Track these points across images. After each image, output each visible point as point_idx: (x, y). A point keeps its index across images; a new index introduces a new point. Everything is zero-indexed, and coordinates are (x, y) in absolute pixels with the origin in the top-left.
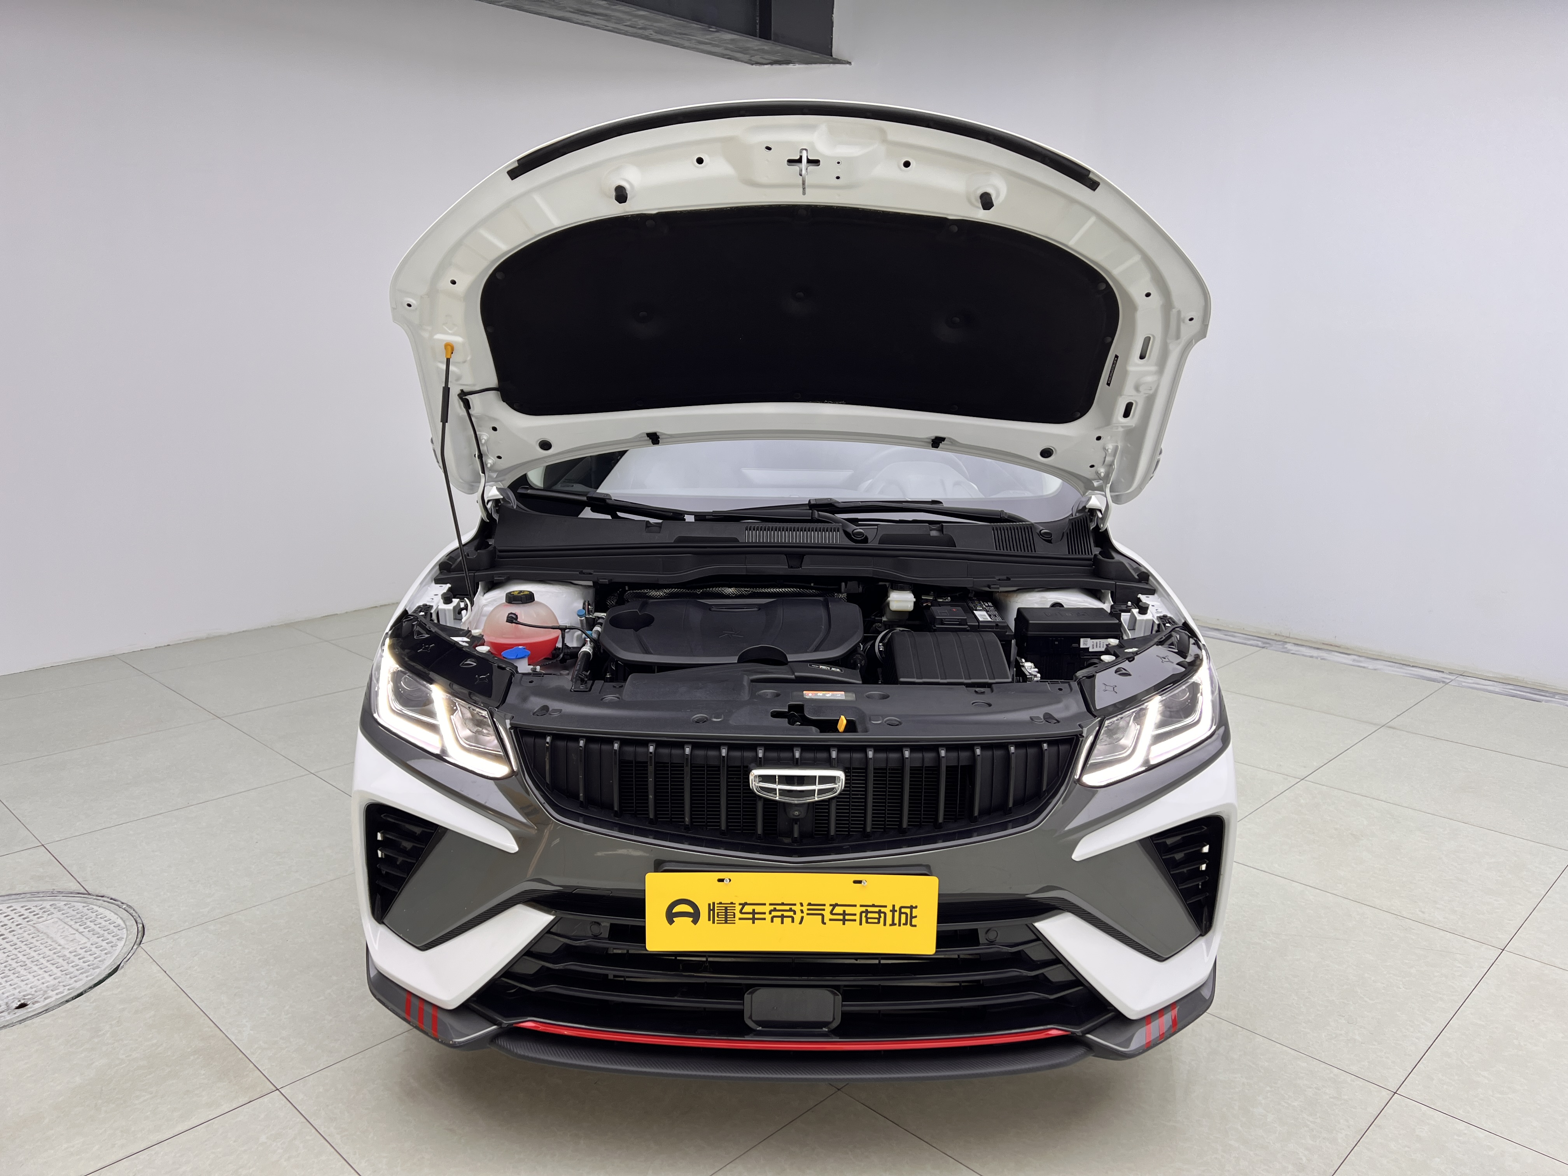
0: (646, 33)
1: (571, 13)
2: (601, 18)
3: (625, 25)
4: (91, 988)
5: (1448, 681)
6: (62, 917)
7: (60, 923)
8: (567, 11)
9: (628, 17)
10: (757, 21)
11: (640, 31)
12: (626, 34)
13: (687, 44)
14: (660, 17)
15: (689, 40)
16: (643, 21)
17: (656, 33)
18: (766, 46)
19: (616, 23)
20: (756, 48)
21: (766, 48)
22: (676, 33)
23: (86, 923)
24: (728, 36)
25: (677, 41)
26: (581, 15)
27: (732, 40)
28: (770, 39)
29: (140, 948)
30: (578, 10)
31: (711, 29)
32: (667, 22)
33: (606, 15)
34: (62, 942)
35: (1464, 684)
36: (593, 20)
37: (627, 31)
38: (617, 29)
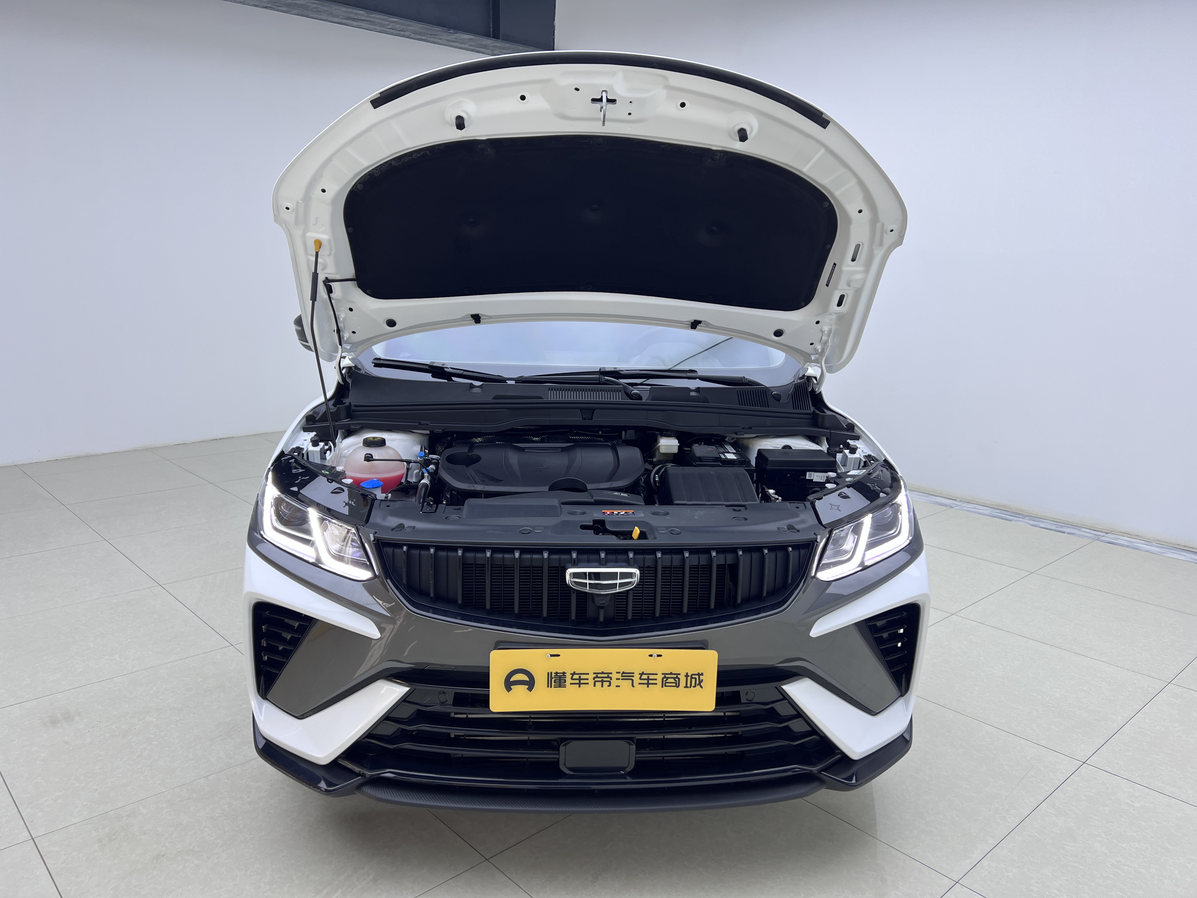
0: (407, 33)
1: (344, 20)
2: (367, 23)
3: (388, 28)
5: (954, 506)
8: (341, 18)
9: (387, 23)
10: (491, 26)
11: (402, 33)
12: (392, 34)
13: (441, 42)
14: (408, 22)
15: (440, 39)
16: (399, 26)
17: (413, 34)
18: (498, 43)
19: (380, 27)
20: (492, 45)
21: (498, 45)
22: (428, 34)
24: (467, 36)
25: (432, 40)
26: (353, 21)
27: (471, 39)
28: (500, 39)
30: (348, 18)
31: (450, 31)
32: (416, 26)
33: (370, 21)
35: (965, 508)
36: (364, 24)
37: (392, 33)
38: (385, 31)
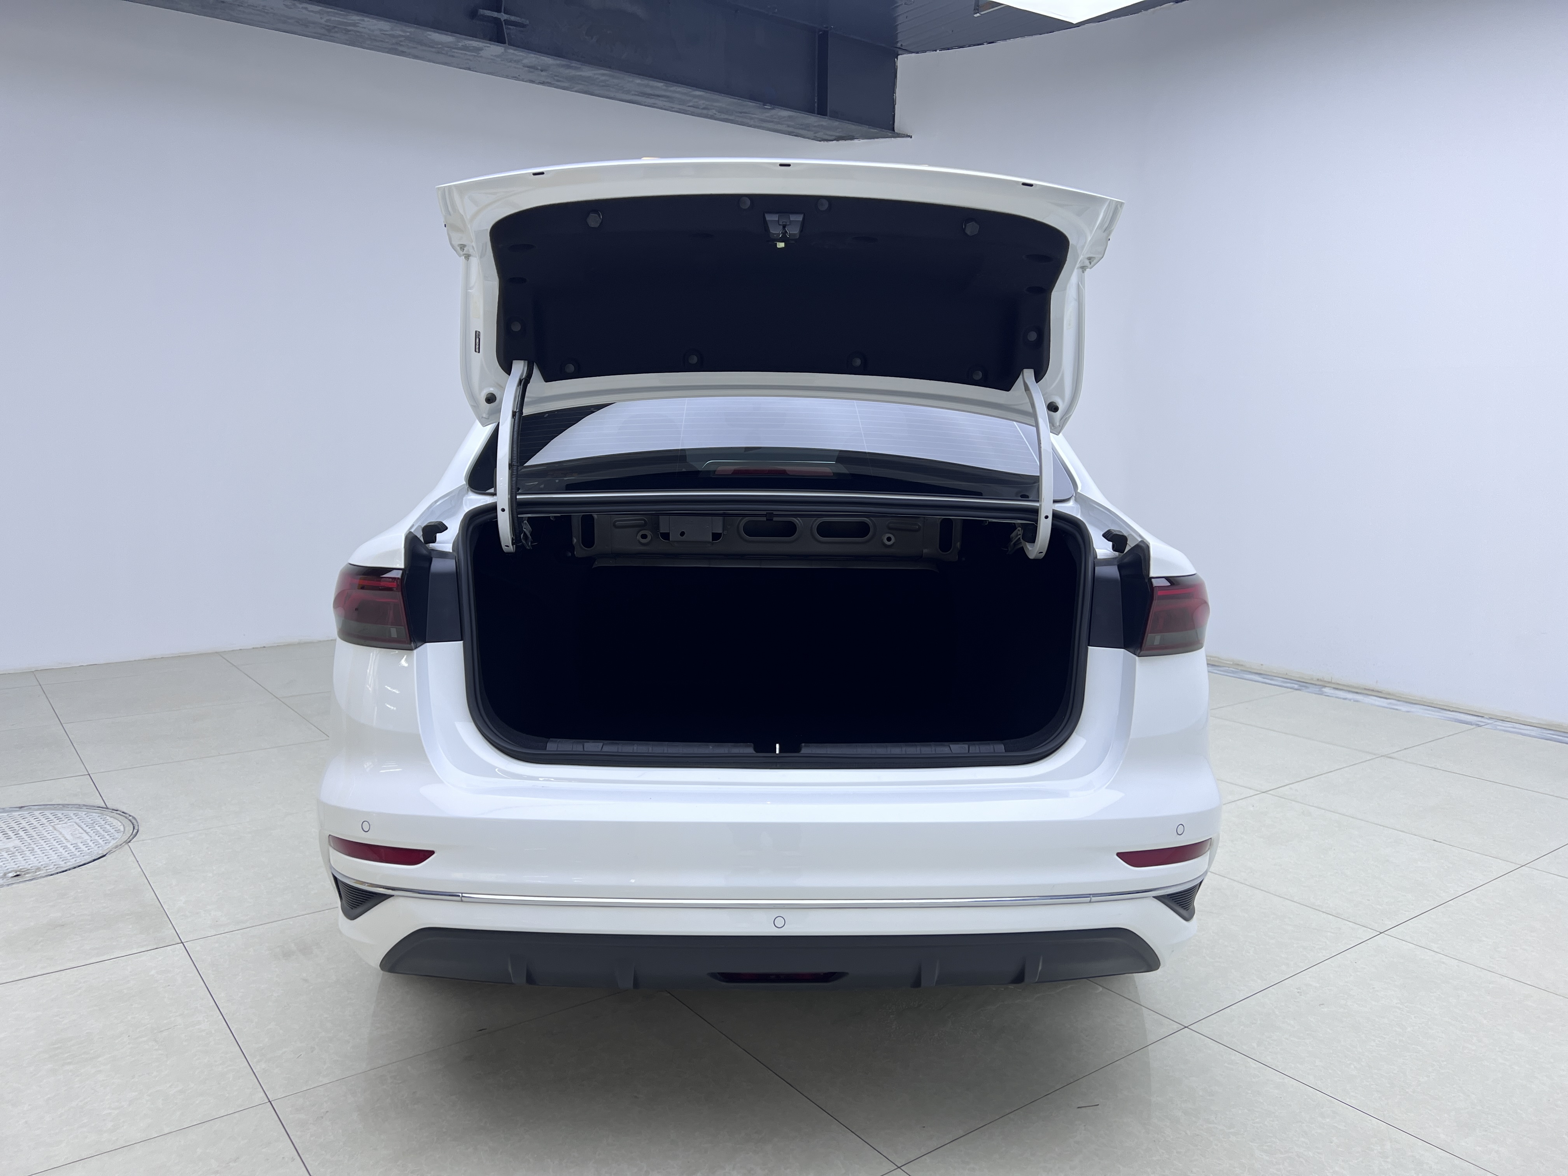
1: (635, 96)
2: (664, 99)
4: (75, 868)
5: (1483, 723)
6: (78, 821)
7: (75, 825)
19: (680, 104)
20: (816, 124)
21: (824, 124)
22: (737, 112)
23: (94, 827)
24: (785, 113)
26: (646, 97)
27: (790, 117)
28: (826, 115)
29: (127, 846)
31: (765, 107)
32: (724, 101)
33: (667, 97)
34: (69, 837)
35: (1499, 728)
37: (693, 112)
38: (685, 110)
